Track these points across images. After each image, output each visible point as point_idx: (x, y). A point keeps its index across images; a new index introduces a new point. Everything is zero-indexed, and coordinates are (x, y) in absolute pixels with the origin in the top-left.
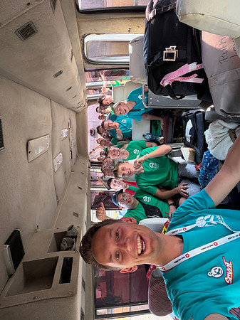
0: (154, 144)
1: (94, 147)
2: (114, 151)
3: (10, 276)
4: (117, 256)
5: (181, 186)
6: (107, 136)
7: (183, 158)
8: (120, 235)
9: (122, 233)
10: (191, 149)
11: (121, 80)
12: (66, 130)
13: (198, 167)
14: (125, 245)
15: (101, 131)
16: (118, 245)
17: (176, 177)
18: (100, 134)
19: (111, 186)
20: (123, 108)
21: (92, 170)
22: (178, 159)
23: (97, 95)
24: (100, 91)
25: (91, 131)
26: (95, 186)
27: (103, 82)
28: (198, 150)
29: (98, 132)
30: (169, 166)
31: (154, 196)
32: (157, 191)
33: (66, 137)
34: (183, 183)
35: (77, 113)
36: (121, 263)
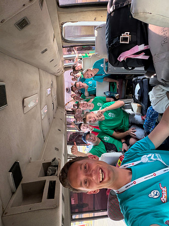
0: (112, 99)
1: (69, 101)
2: (84, 104)
3: (13, 193)
4: (86, 183)
5: (131, 130)
6: (78, 93)
7: (132, 110)
8: (87, 168)
9: (89, 167)
10: (139, 104)
11: (88, 53)
12: (50, 89)
13: (144, 118)
14: (91, 175)
15: (74, 89)
16: (86, 175)
17: (127, 124)
18: (74, 91)
19: (81, 129)
20: (90, 73)
21: (67, 117)
22: (129, 111)
23: (71, 64)
24: (73, 61)
25: (67, 89)
26: (70, 128)
27: (76, 54)
28: (144, 106)
29: (72, 90)
30: (122, 116)
31: (111, 136)
32: (114, 133)
33: (49, 95)
34: (132, 128)
35: (57, 77)
36: (88, 188)
